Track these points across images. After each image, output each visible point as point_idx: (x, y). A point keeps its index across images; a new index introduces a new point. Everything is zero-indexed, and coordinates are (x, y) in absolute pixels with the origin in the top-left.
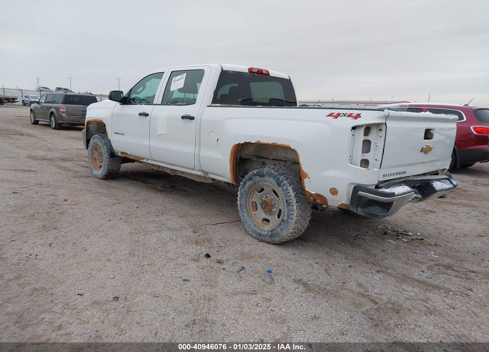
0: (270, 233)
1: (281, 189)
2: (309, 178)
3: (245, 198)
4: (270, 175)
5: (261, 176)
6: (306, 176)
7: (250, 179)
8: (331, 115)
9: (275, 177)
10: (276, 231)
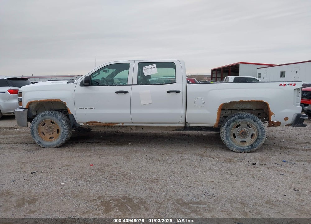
0: (250, 147)
1: (256, 123)
2: (274, 115)
3: (230, 132)
4: (248, 117)
5: (241, 119)
6: (272, 114)
7: (234, 121)
8: (281, 85)
9: (252, 118)
10: (254, 145)
